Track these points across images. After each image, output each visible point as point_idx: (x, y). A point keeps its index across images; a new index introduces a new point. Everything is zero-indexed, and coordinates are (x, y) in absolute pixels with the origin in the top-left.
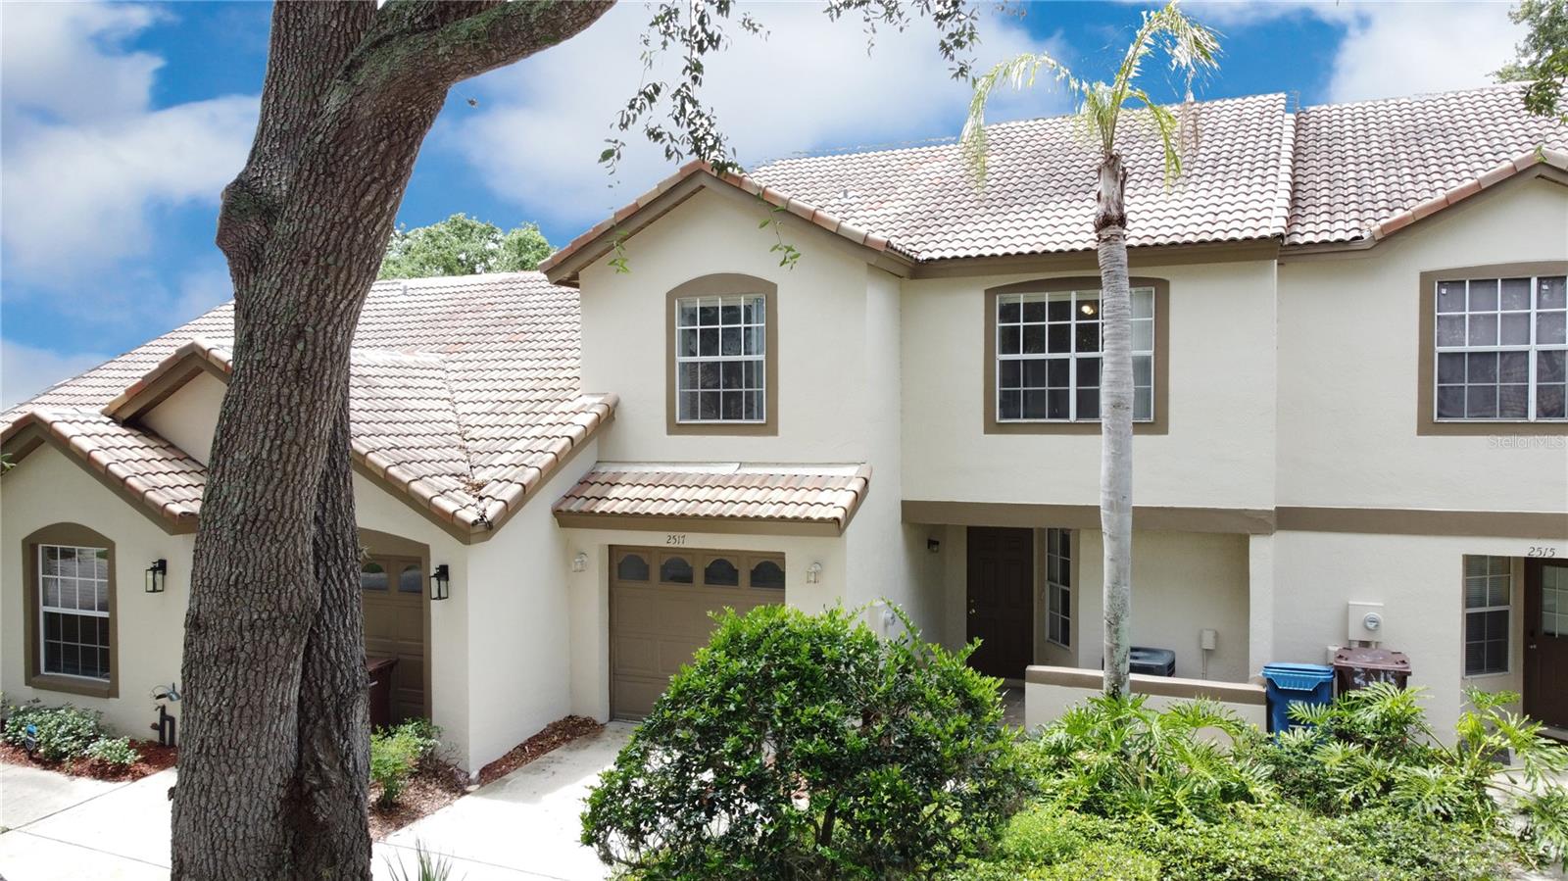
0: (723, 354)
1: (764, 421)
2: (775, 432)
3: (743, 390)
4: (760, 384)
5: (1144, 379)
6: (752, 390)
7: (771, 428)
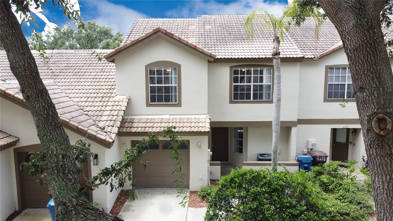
0: (164, 84)
2: (181, 106)
3: (171, 94)
4: (176, 92)
5: (269, 90)
6: (173, 94)
7: (179, 105)
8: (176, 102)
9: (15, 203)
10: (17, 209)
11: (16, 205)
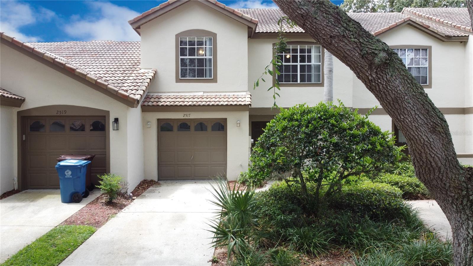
0: (197, 56)
1: (212, 78)
2: (216, 82)
3: (204, 68)
4: (210, 66)
5: (318, 71)
6: (208, 68)
7: (215, 80)
8: (211, 77)
9: (14, 180)
10: (16, 187)
11: (15, 182)
